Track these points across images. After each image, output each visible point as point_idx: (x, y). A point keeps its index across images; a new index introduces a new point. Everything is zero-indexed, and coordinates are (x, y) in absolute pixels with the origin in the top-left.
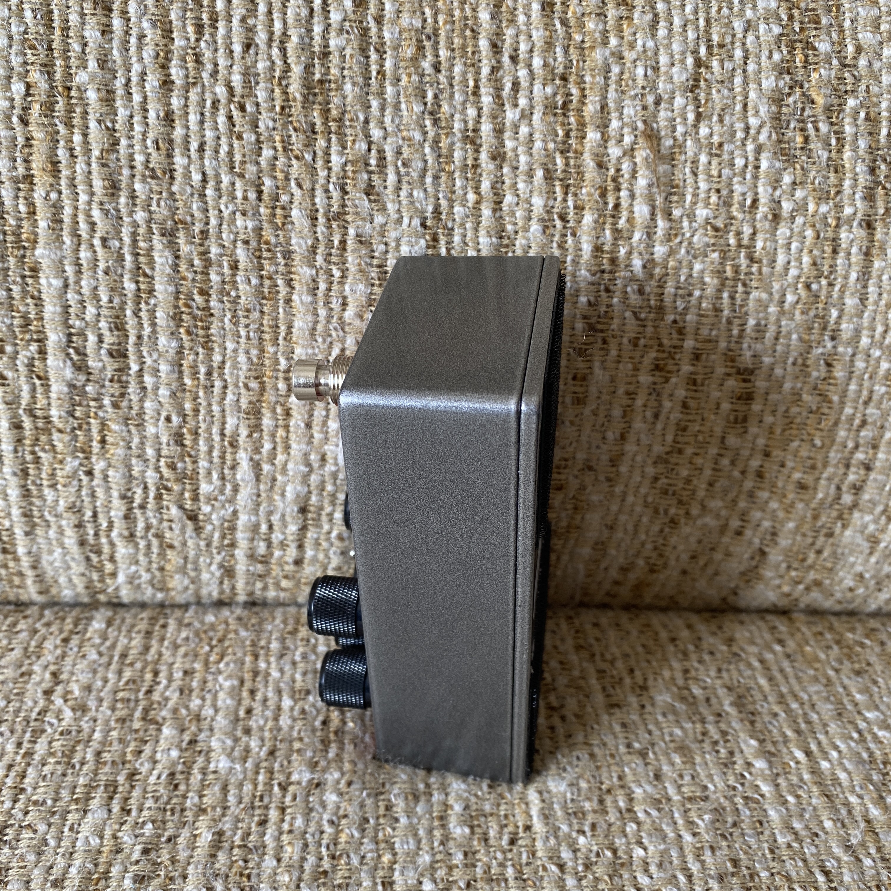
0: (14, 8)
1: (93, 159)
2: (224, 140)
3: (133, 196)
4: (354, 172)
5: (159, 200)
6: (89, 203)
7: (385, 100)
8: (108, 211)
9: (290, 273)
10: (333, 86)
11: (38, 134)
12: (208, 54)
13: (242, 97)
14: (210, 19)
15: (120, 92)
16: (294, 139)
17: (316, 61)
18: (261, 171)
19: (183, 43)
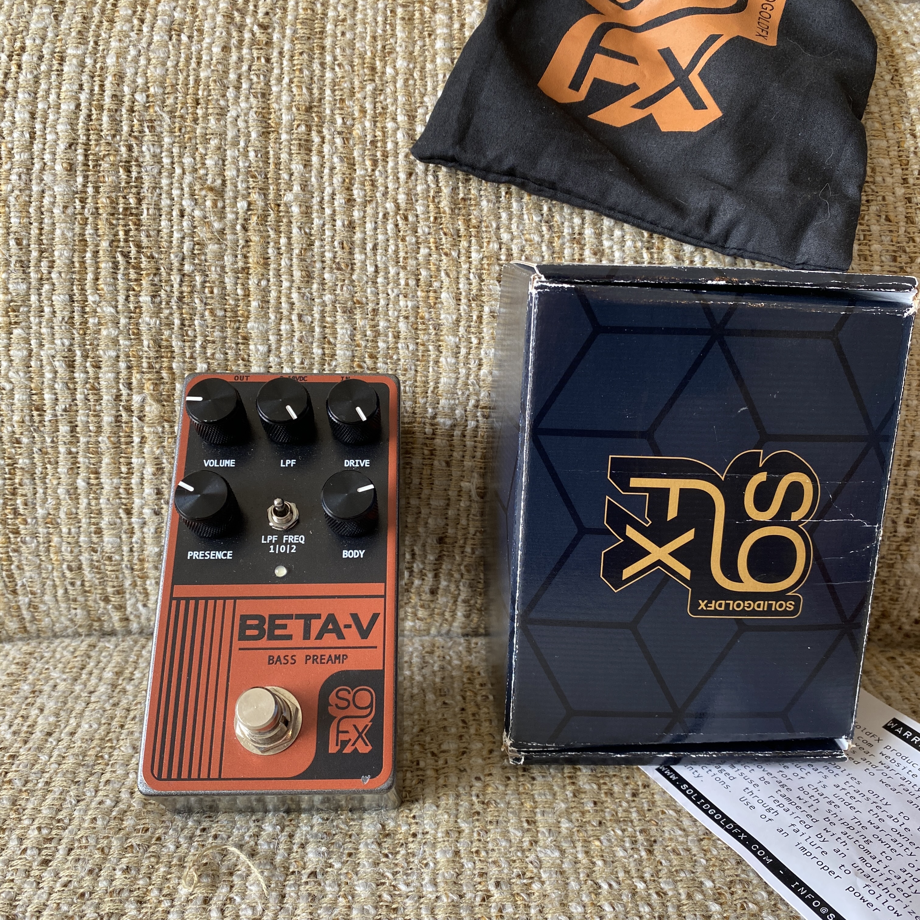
0: (241, 150)
1: (294, 255)
2: (391, 242)
3: (323, 283)
4: (488, 264)
5: (342, 286)
6: (290, 288)
7: (512, 212)
8: (304, 294)
9: (439, 340)
10: (473, 202)
11: (255, 238)
12: (380, 180)
13: (406, 210)
14: (383, 155)
15: (316, 207)
16: (444, 240)
17: (460, 184)
18: (419, 265)
19: (363, 172)
